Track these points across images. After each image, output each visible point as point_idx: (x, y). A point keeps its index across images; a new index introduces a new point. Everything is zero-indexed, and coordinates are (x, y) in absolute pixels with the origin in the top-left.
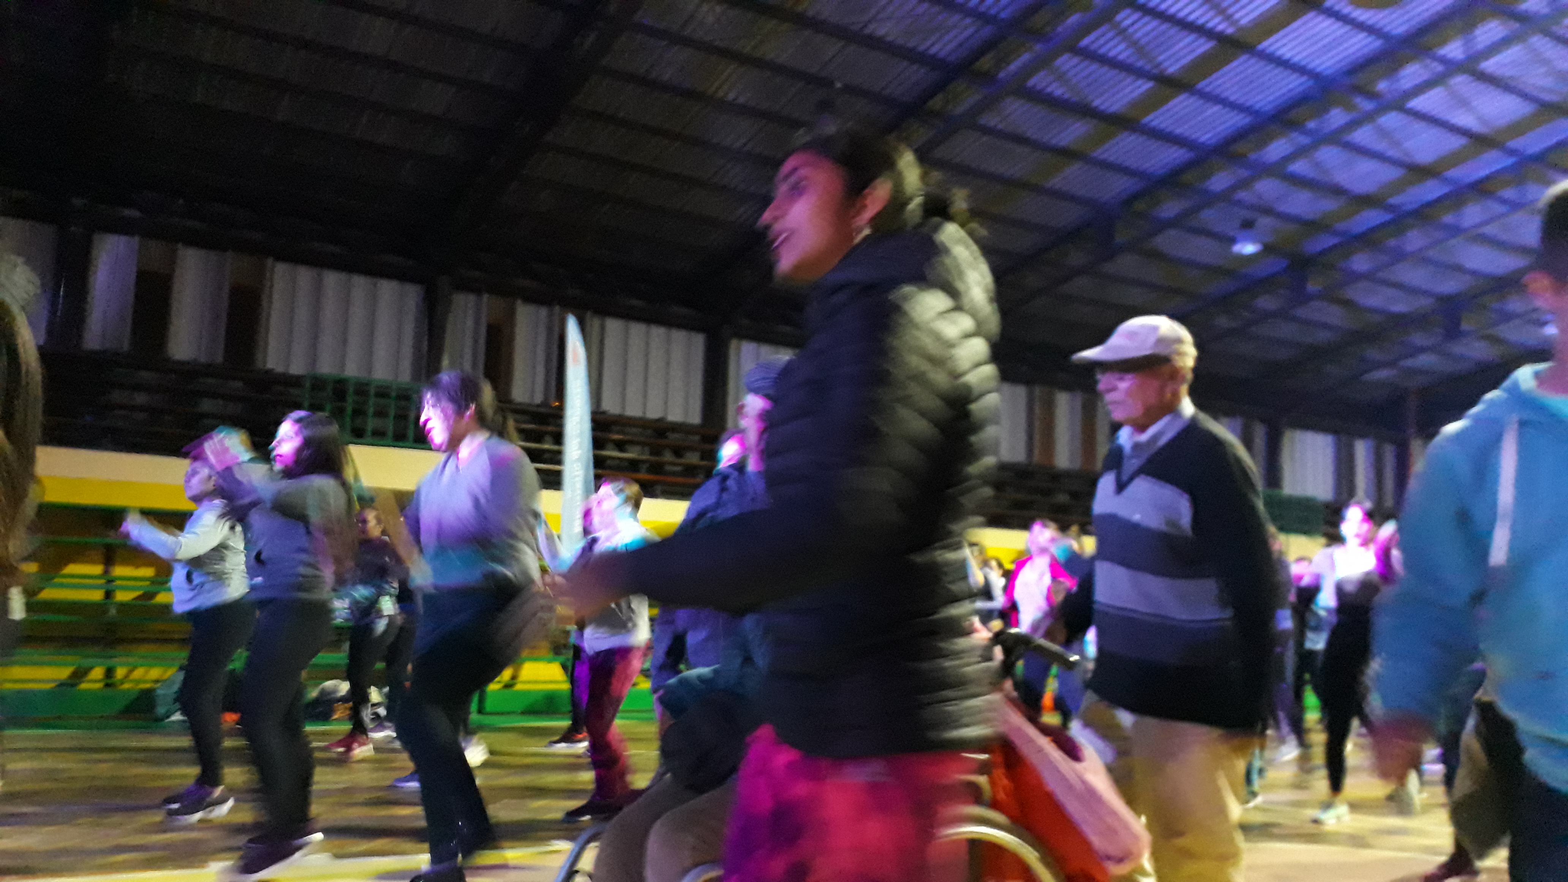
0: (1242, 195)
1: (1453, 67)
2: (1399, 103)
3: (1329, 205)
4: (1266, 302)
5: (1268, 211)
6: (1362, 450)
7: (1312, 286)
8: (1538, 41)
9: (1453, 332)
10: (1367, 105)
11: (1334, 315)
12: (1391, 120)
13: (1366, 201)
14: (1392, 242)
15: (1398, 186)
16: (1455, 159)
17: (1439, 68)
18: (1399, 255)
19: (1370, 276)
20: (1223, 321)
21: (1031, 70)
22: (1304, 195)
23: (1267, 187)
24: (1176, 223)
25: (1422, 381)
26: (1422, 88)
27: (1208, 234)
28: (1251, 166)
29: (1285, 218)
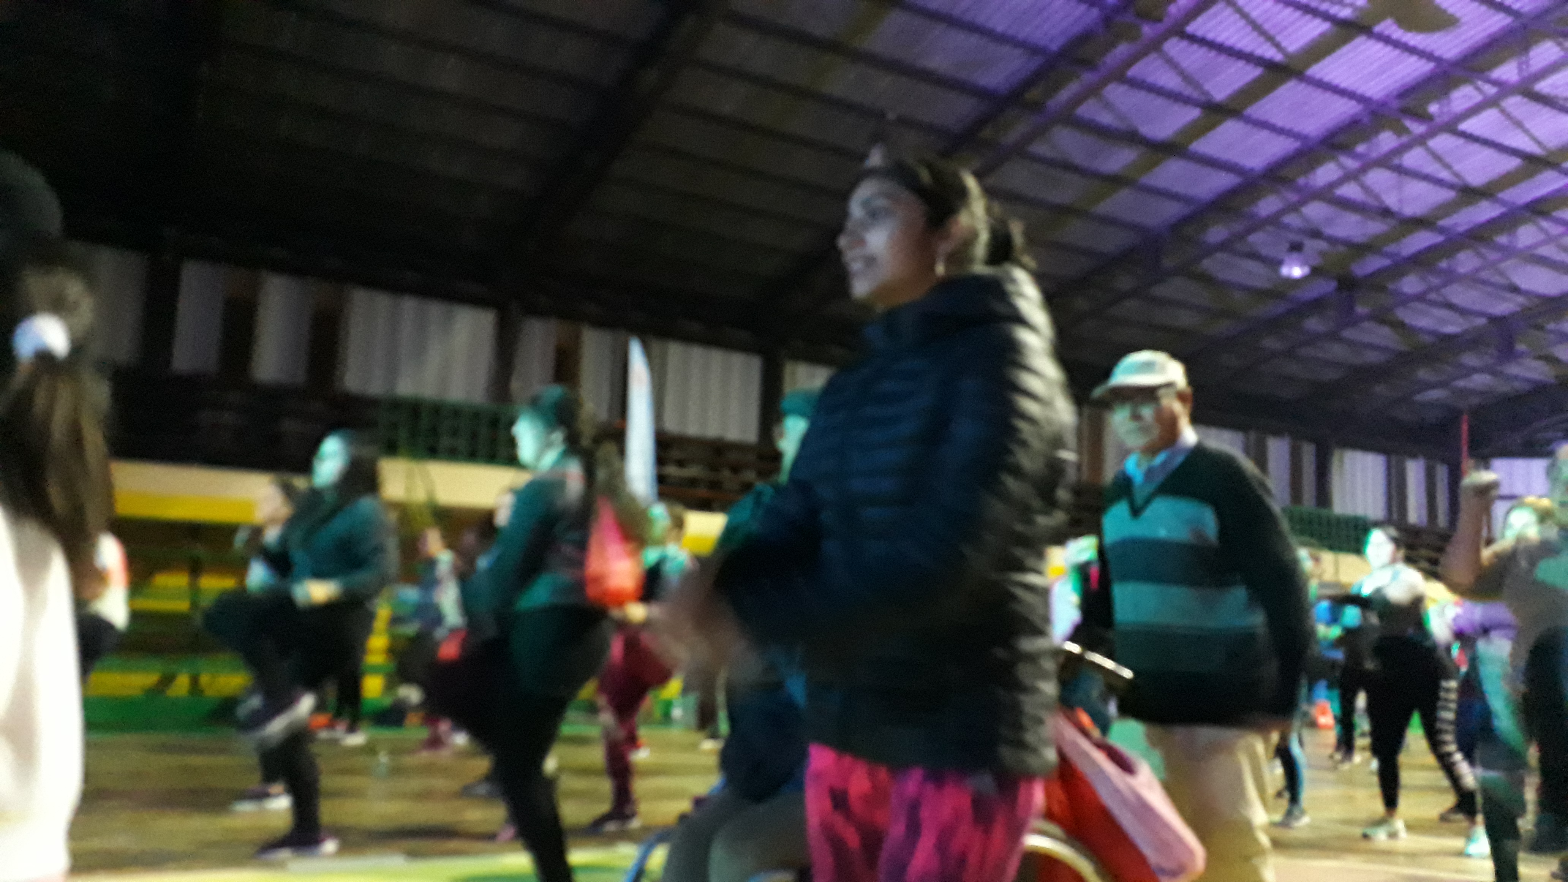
0: (1291, 219)
1: (1505, 89)
2: (1451, 126)
3: (1376, 227)
4: (1314, 324)
5: (1316, 234)
6: (1414, 470)
7: (1362, 307)
9: (1508, 353)
11: (1381, 337)
12: (1442, 142)
13: (1416, 222)
14: (1444, 264)
15: (1450, 208)
16: (1509, 180)
17: (1491, 91)
18: (1451, 277)
19: (1420, 298)
20: (1271, 343)
21: (1079, 99)
22: (1353, 218)
23: (1315, 211)
24: (1224, 246)
25: (1475, 401)
26: (1474, 111)
27: (1254, 256)
28: (1299, 190)
29: (1333, 241)
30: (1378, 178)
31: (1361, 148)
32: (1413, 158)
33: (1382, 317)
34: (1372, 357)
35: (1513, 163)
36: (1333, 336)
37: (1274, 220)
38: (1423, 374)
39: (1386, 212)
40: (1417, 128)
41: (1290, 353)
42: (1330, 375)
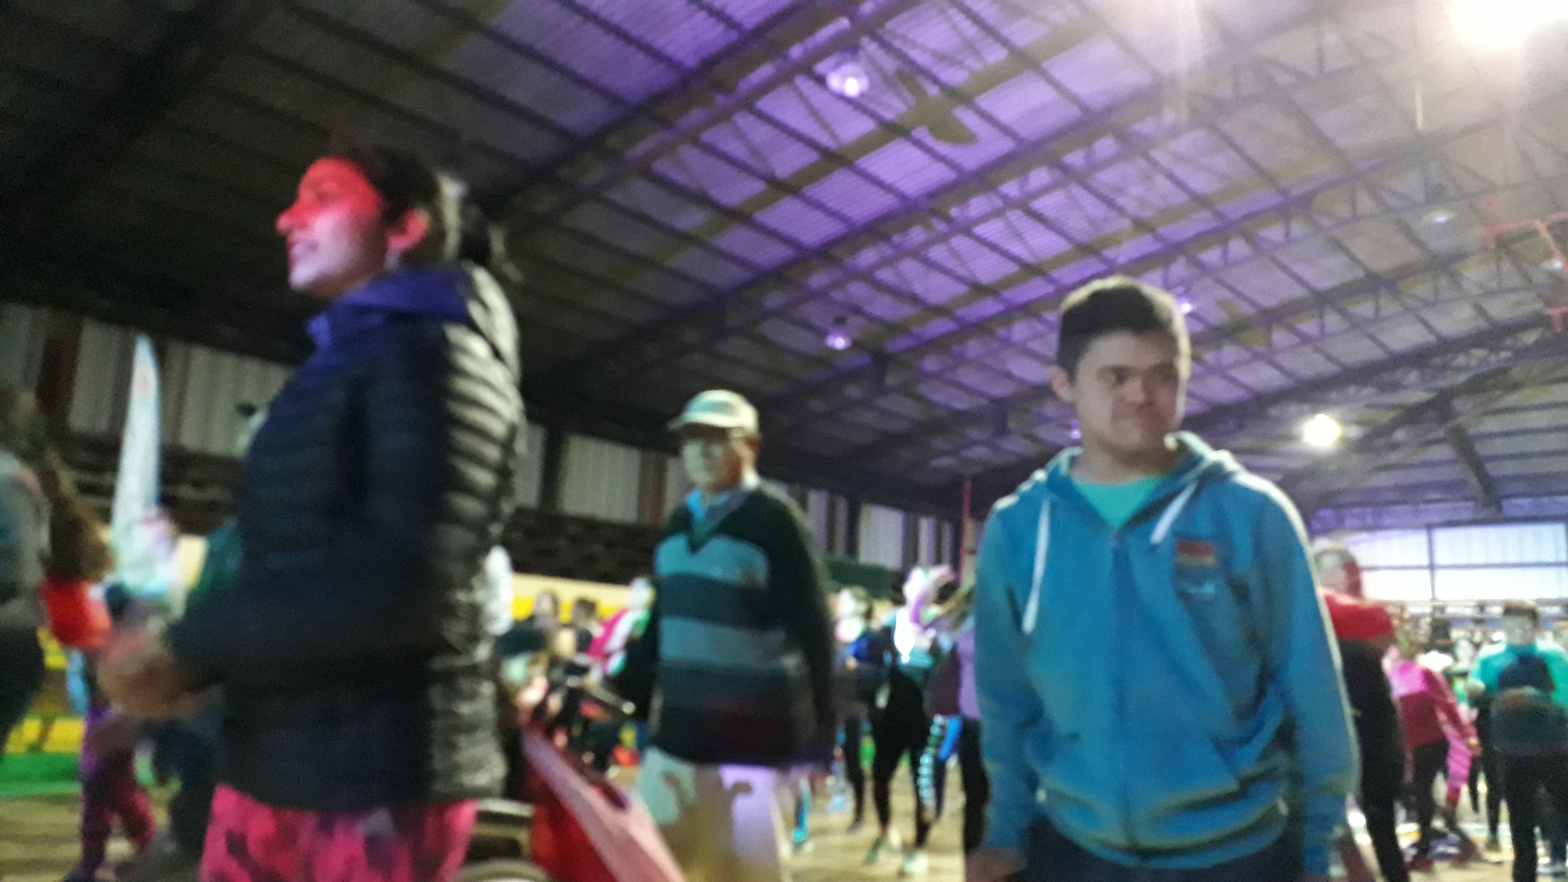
0: (837, 295)
1: (1009, 203)
2: (966, 229)
3: (907, 311)
4: (853, 391)
5: (857, 310)
6: (926, 526)
7: (891, 380)
8: (1076, 190)
9: (1002, 430)
10: (940, 226)
11: (906, 407)
12: (959, 242)
13: (939, 310)
14: (956, 348)
15: (965, 301)
16: (1008, 282)
17: (998, 203)
18: (962, 360)
19: (938, 376)
20: (815, 405)
21: (654, 154)
22: (888, 299)
23: (857, 290)
24: (780, 313)
25: (976, 469)
26: (985, 218)
27: (806, 325)
28: (844, 269)
29: (872, 319)
30: (909, 267)
31: (897, 238)
32: (937, 253)
33: (906, 390)
35: (1012, 268)
37: (822, 295)
38: (938, 443)
39: (914, 299)
41: (831, 416)
42: (864, 437)
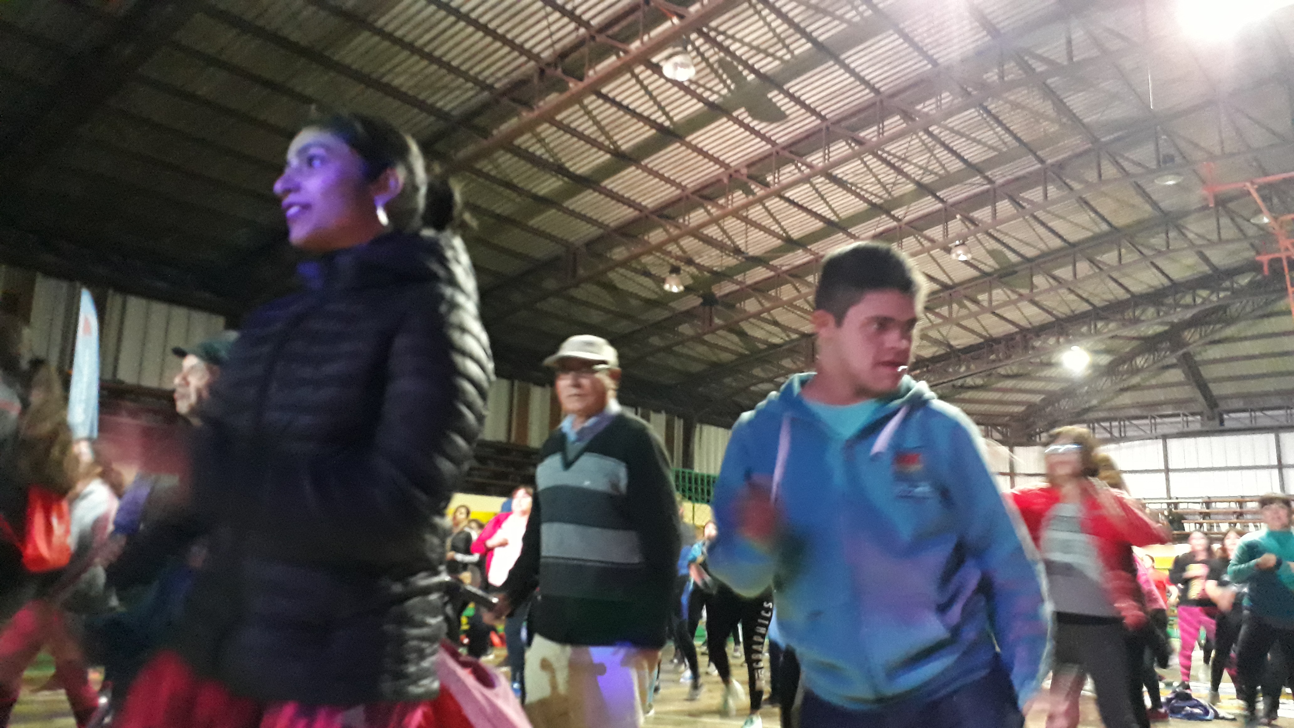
0: (672, 248)
1: (816, 171)
2: (780, 193)
3: (730, 261)
4: (686, 329)
5: (690, 262)
7: (717, 320)
11: (733, 342)
12: (775, 204)
13: (756, 260)
14: (772, 293)
18: (777, 303)
19: (757, 315)
20: (655, 341)
22: (715, 252)
23: (689, 244)
24: (624, 264)
26: (795, 184)
27: (647, 274)
28: (677, 227)
31: (722, 201)
33: (732, 328)
34: (726, 357)
35: (819, 224)
36: (698, 339)
37: (660, 247)
38: (757, 372)
40: (759, 191)
41: (668, 350)
42: (696, 368)
